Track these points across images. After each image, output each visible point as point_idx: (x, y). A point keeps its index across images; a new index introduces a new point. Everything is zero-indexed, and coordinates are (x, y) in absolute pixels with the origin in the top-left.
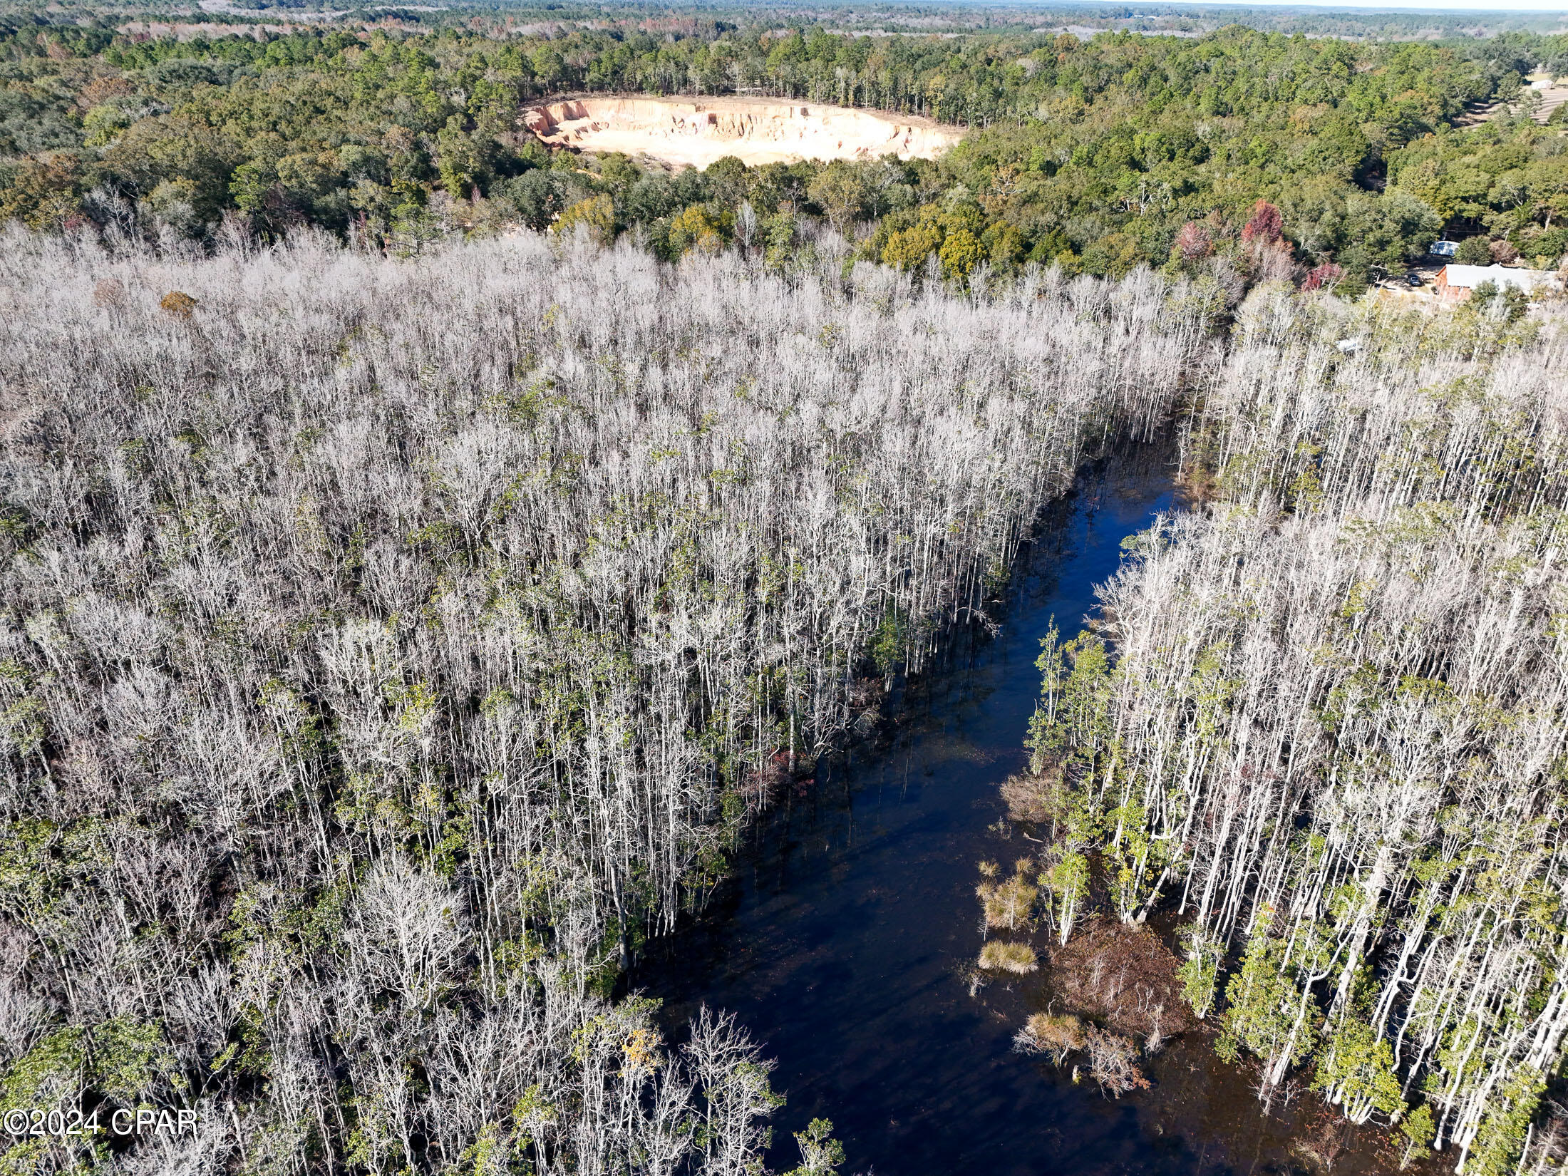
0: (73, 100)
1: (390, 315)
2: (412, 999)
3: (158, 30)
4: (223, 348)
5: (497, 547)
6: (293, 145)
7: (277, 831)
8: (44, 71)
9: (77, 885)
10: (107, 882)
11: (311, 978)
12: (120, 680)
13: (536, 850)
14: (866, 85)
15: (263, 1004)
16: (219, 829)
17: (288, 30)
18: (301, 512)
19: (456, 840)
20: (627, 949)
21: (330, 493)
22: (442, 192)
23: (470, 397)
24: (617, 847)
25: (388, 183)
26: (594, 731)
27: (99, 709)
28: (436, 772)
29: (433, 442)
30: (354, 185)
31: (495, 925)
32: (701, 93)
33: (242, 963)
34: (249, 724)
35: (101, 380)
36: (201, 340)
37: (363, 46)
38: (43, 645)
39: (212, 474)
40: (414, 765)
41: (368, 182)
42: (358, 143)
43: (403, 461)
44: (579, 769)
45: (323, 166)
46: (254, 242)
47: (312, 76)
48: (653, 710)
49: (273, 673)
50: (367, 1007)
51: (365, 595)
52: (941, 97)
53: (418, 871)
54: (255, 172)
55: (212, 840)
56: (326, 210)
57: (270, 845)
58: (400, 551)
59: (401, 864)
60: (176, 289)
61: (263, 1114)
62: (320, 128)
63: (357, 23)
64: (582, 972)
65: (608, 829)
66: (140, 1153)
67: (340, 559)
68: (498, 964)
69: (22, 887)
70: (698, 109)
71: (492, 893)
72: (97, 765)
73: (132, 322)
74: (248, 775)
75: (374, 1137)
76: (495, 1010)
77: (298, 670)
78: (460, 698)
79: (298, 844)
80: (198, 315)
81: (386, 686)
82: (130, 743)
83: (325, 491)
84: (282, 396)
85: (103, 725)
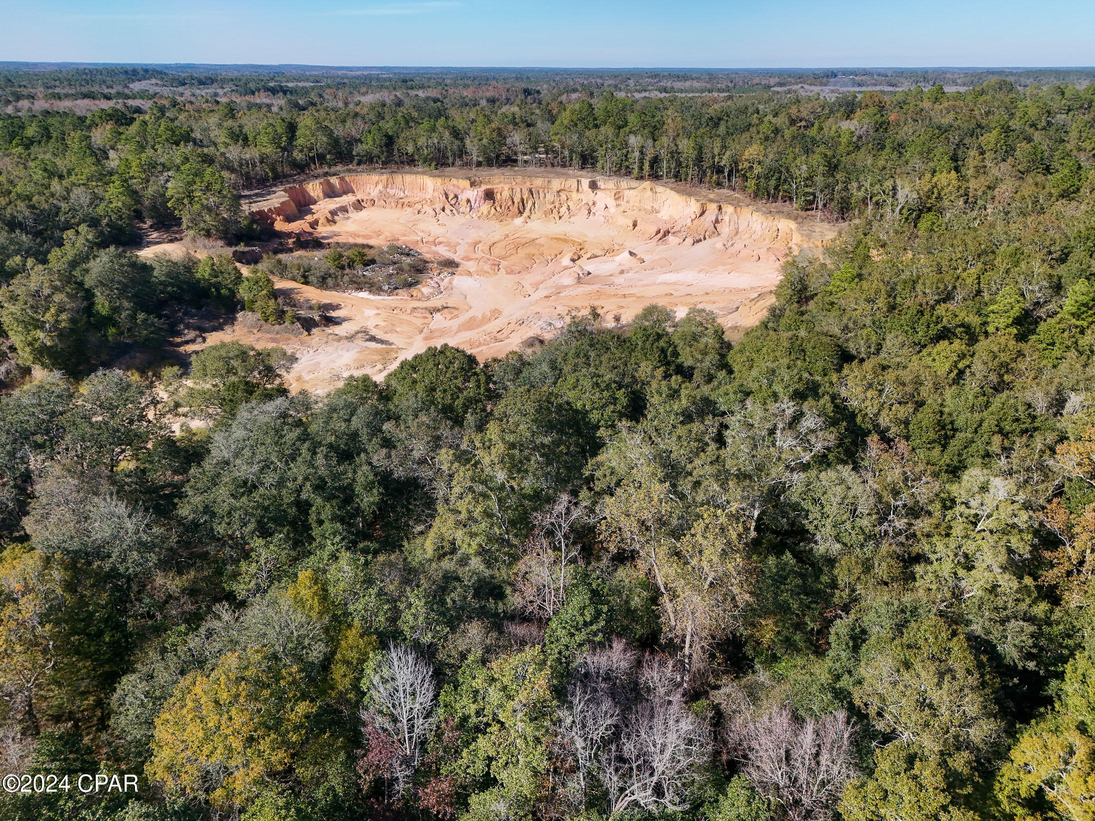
14: (663, 153)
32: (479, 164)
52: (757, 170)
70: (473, 184)
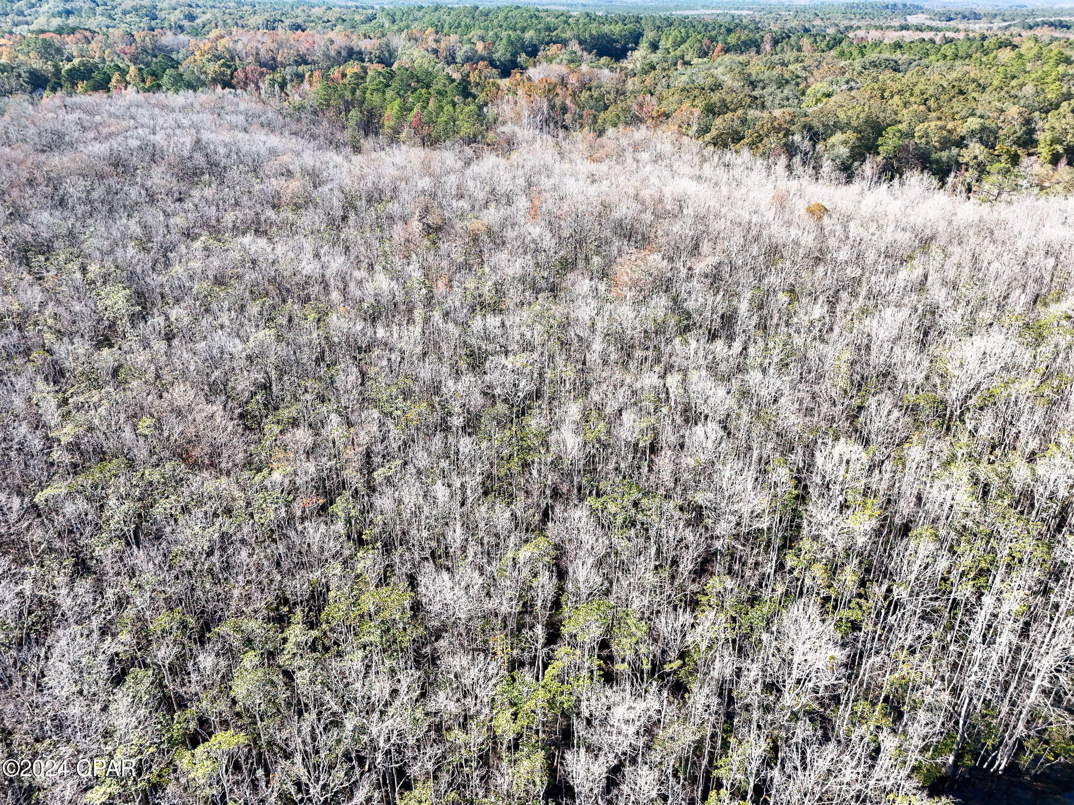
0: (806, 79)
1: (955, 241)
2: (788, 699)
3: (874, 35)
4: (832, 242)
5: (970, 427)
6: (933, 115)
7: (748, 550)
8: (797, 60)
9: (638, 527)
10: (652, 533)
11: (734, 649)
12: (700, 425)
13: (912, 652)
15: (703, 646)
16: (717, 532)
17: (961, 36)
18: (839, 359)
19: (856, 615)
20: (955, 762)
21: (863, 352)
22: (1034, 158)
23: (994, 311)
24: (978, 685)
25: (993, 147)
26: (994, 591)
27: (683, 436)
28: (861, 562)
29: (950, 336)
30: (966, 146)
31: (861, 685)
33: (701, 616)
34: (756, 479)
35: (756, 248)
36: (822, 236)
37: (1015, 47)
38: (671, 390)
39: (795, 320)
40: (848, 550)
41: (978, 145)
42: (982, 117)
43: (923, 344)
44: (970, 612)
45: (949, 131)
46: (879, 178)
47: (966, 68)
48: (1053, 598)
49: (783, 454)
50: (759, 686)
51: (859, 426)
53: (823, 621)
54: (900, 131)
55: (712, 537)
56: (938, 162)
57: (741, 557)
58: (896, 406)
59: (814, 610)
60: (820, 202)
61: (680, 709)
62: (957, 105)
63: (1015, 30)
64: (913, 758)
65: (976, 668)
66: (615, 688)
67: (852, 397)
68: (854, 713)
69: (615, 515)
71: (867, 664)
72: (671, 467)
73: (786, 217)
74: (745, 509)
75: (735, 769)
76: (839, 742)
77: (798, 457)
78: (898, 520)
79: (757, 564)
80: (826, 220)
81: (850, 491)
82: (691, 462)
83: (859, 350)
84: (858, 281)
85: (682, 446)
